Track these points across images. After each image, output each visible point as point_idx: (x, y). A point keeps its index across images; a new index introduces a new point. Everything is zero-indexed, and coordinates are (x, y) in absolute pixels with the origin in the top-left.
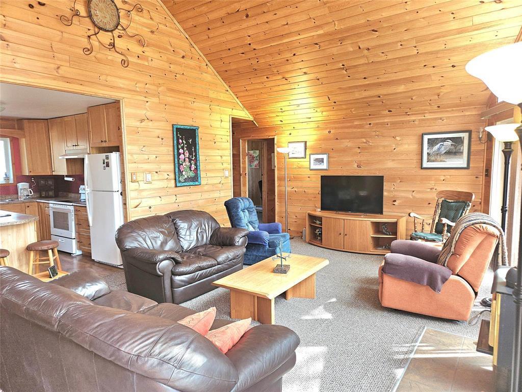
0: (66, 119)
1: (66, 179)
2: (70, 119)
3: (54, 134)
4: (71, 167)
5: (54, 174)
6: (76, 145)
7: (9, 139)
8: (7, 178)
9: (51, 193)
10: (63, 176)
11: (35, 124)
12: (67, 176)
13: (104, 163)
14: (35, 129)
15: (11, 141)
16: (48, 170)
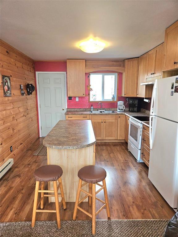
0: (150, 53)
1: (145, 100)
2: (152, 52)
3: (141, 68)
4: (149, 92)
5: (138, 96)
6: (153, 74)
7: (117, 73)
8: (113, 98)
9: (136, 109)
10: (143, 98)
11: (131, 62)
12: (146, 98)
13: (172, 88)
14: (131, 65)
15: (118, 75)
16: (135, 94)
